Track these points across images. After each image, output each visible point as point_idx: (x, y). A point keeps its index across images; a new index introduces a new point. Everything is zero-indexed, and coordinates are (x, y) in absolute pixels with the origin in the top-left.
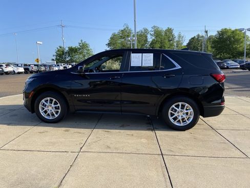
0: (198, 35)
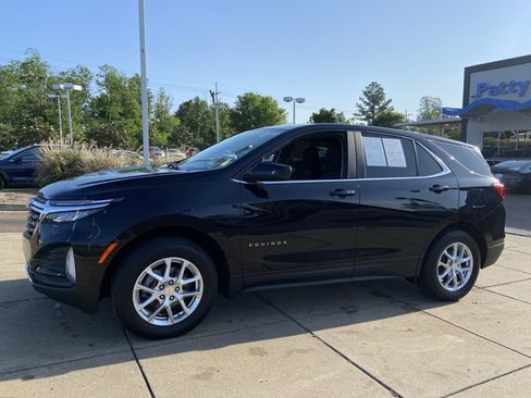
0: (197, 99)
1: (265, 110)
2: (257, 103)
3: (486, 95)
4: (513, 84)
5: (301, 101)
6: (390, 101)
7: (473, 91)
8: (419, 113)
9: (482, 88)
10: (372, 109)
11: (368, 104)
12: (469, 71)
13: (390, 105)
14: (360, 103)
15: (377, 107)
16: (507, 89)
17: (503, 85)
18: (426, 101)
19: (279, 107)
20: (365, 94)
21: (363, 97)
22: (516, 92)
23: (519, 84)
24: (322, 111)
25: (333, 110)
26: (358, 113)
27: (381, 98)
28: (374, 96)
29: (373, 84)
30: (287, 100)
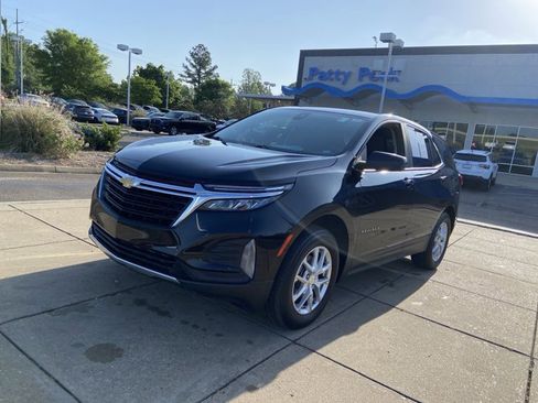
1: (83, 54)
2: (73, 44)
3: (316, 80)
4: (338, 73)
5: (138, 52)
6: (215, 67)
7: (306, 74)
8: (240, 84)
9: (314, 71)
10: (199, 72)
11: (194, 67)
12: (304, 54)
13: (215, 72)
14: (188, 64)
15: (203, 71)
16: (333, 76)
17: (330, 73)
18: (248, 73)
19: (100, 53)
20: (192, 55)
21: (190, 57)
22: (339, 80)
23: (343, 73)
24: (149, 66)
25: (161, 67)
26: (184, 74)
27: (207, 63)
28: (201, 60)
29: (200, 46)
30: (122, 48)
